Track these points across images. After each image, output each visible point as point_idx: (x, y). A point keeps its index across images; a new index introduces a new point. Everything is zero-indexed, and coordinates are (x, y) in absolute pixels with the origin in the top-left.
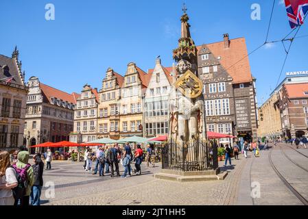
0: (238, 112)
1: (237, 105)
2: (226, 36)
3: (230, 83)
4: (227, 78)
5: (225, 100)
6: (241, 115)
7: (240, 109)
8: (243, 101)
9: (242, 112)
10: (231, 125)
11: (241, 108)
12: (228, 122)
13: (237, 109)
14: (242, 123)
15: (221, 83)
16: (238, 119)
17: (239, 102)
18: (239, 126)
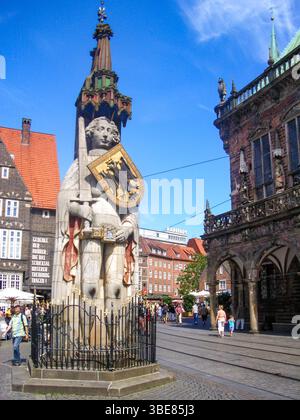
0: (34, 257)
1: (34, 245)
2: (26, 122)
3: (28, 206)
4: (23, 195)
5: (16, 232)
6: (38, 263)
7: (38, 252)
8: (44, 240)
9: (41, 258)
10: (21, 276)
11: (40, 251)
12: (16, 271)
13: (34, 251)
14: (39, 276)
15: (12, 202)
16: (33, 269)
17: (39, 240)
18: (34, 281)
